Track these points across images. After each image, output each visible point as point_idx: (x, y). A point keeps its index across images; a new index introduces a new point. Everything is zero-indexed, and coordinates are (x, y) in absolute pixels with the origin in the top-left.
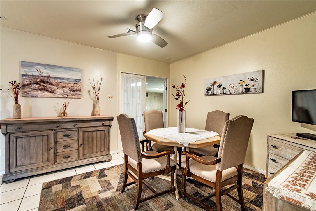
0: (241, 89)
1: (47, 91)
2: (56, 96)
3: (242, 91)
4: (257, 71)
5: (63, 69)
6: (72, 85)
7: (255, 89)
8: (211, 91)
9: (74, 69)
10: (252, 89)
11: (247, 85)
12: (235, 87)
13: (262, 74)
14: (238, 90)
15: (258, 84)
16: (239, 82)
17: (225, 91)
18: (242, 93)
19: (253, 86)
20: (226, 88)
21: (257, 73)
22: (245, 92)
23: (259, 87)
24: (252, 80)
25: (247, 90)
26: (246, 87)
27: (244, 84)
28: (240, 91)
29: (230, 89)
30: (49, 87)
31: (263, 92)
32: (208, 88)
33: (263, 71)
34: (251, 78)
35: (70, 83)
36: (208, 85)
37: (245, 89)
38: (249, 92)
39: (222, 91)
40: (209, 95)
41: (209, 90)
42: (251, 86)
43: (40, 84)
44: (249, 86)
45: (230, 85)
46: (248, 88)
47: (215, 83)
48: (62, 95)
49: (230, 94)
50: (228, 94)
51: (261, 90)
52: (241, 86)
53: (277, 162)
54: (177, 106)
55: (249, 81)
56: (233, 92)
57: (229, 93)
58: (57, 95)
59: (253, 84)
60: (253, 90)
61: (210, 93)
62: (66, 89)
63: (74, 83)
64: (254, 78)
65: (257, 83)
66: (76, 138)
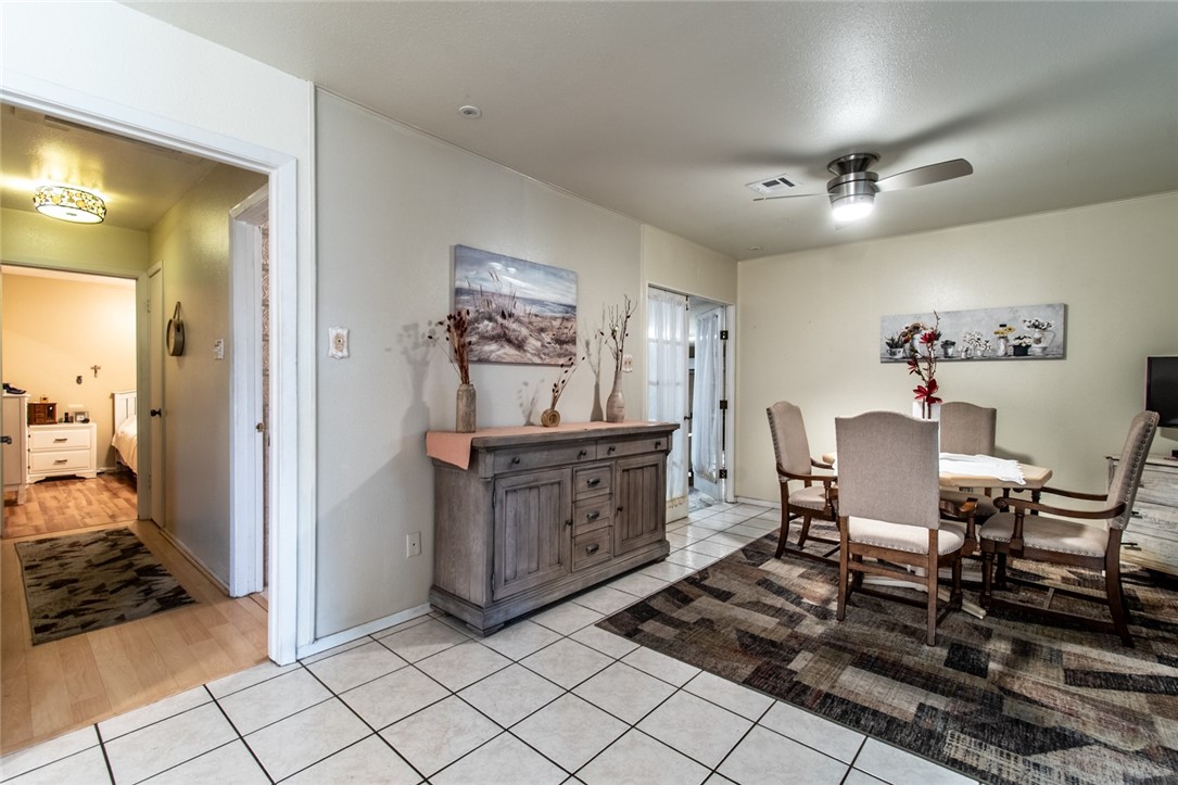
0: (1002, 347)
1: (509, 341)
2: (526, 360)
3: (1006, 354)
4: (1049, 306)
5: (542, 272)
6: (557, 323)
7: (1045, 349)
8: (902, 350)
9: (563, 274)
10: (1036, 349)
11: (1019, 338)
12: (983, 341)
13: (1062, 312)
14: (994, 351)
15: (1051, 337)
16: (996, 330)
17: (950, 351)
18: (1006, 357)
19: (1038, 341)
20: (953, 344)
21: (1049, 310)
22: (1015, 355)
23: (1054, 344)
24: (1036, 327)
25: (1021, 351)
26: (1017, 342)
27: (1011, 337)
28: (1001, 352)
29: (966, 345)
30: (514, 330)
31: (1063, 357)
32: (892, 340)
33: (1066, 307)
34: (1033, 321)
35: (555, 318)
36: (896, 332)
37: (1015, 347)
38: (1026, 355)
39: (942, 350)
40: (897, 361)
41: (897, 347)
42: (1032, 341)
43: (496, 321)
44: (1027, 341)
45: (968, 337)
46: (1024, 345)
47: (916, 328)
48: (538, 355)
49: (968, 359)
50: (963, 360)
51: (1061, 352)
52: (1002, 340)
53: (1141, 517)
54: (915, 391)
55: (1025, 328)
56: (979, 353)
57: (963, 357)
58: (529, 357)
59: (1037, 336)
60: (1039, 350)
61: (900, 354)
62: (547, 337)
63: (563, 318)
64: (1041, 321)
65: (1049, 336)
66: (608, 491)
